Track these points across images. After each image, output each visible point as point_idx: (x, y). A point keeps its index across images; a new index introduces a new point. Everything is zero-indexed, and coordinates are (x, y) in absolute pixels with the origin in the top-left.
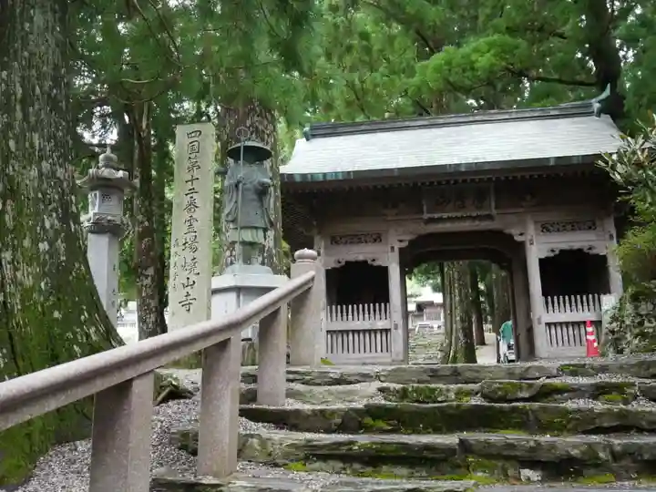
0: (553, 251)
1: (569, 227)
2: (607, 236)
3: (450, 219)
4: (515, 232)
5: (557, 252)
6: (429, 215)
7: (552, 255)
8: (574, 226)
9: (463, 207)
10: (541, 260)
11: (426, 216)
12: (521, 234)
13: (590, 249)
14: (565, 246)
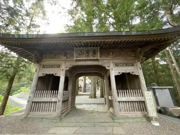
0: (119, 73)
1: (125, 65)
2: (139, 69)
3: (83, 60)
4: (106, 66)
5: (121, 74)
6: (76, 58)
7: (119, 74)
8: (127, 65)
9: (88, 56)
10: (115, 76)
11: (75, 59)
12: (108, 67)
13: (133, 73)
14: (124, 72)
